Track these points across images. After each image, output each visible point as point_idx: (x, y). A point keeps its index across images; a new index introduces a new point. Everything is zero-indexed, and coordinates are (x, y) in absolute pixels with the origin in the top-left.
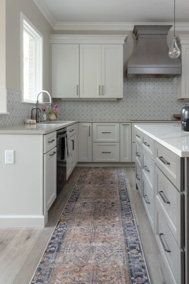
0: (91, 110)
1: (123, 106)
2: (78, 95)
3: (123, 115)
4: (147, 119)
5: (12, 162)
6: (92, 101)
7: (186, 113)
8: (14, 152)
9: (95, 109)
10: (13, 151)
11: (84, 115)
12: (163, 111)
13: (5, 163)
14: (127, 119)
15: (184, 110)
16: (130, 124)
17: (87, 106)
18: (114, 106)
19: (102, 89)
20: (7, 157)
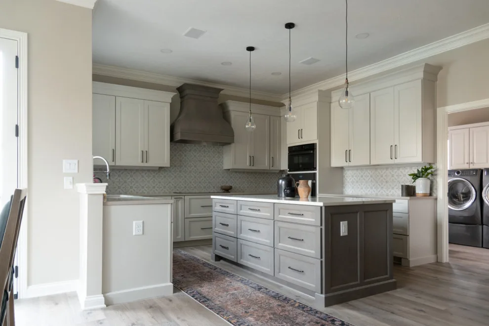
0: (125, 182)
1: (165, 177)
2: (114, 162)
3: (165, 187)
4: (203, 191)
5: (141, 233)
6: (126, 169)
7: (283, 182)
8: (143, 223)
9: (129, 180)
10: (142, 221)
11: (115, 188)
12: (209, 183)
13: (134, 234)
14: (170, 192)
15: (281, 181)
16: (183, 197)
17: (119, 176)
18: (154, 177)
19: (145, 155)
20: (136, 227)
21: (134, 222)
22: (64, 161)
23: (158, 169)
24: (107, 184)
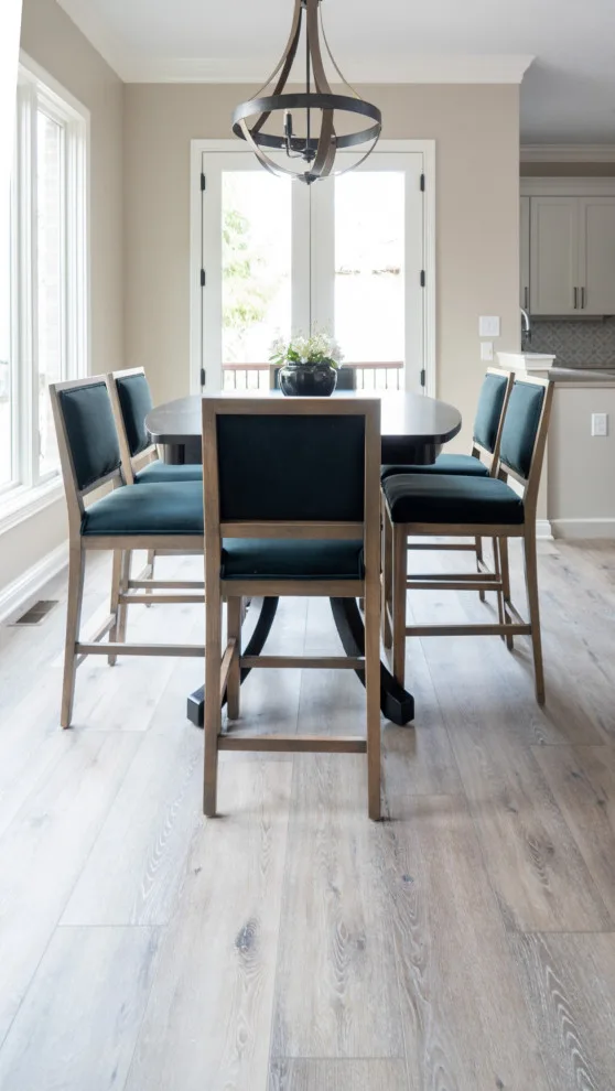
2: (528, 310)
5: (604, 433)
8: (608, 417)
10: (604, 415)
13: (593, 434)
18: (594, 332)
19: (580, 296)
20: (597, 424)
21: (593, 416)
22: (481, 318)
23: (601, 319)
24: (554, 356)
